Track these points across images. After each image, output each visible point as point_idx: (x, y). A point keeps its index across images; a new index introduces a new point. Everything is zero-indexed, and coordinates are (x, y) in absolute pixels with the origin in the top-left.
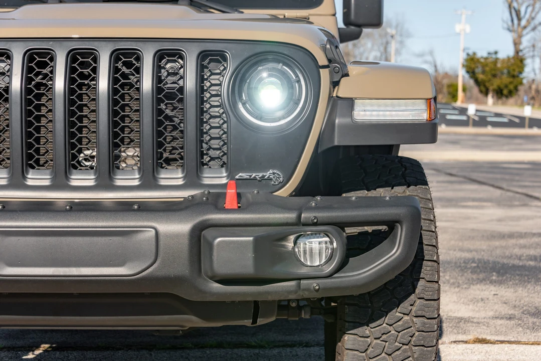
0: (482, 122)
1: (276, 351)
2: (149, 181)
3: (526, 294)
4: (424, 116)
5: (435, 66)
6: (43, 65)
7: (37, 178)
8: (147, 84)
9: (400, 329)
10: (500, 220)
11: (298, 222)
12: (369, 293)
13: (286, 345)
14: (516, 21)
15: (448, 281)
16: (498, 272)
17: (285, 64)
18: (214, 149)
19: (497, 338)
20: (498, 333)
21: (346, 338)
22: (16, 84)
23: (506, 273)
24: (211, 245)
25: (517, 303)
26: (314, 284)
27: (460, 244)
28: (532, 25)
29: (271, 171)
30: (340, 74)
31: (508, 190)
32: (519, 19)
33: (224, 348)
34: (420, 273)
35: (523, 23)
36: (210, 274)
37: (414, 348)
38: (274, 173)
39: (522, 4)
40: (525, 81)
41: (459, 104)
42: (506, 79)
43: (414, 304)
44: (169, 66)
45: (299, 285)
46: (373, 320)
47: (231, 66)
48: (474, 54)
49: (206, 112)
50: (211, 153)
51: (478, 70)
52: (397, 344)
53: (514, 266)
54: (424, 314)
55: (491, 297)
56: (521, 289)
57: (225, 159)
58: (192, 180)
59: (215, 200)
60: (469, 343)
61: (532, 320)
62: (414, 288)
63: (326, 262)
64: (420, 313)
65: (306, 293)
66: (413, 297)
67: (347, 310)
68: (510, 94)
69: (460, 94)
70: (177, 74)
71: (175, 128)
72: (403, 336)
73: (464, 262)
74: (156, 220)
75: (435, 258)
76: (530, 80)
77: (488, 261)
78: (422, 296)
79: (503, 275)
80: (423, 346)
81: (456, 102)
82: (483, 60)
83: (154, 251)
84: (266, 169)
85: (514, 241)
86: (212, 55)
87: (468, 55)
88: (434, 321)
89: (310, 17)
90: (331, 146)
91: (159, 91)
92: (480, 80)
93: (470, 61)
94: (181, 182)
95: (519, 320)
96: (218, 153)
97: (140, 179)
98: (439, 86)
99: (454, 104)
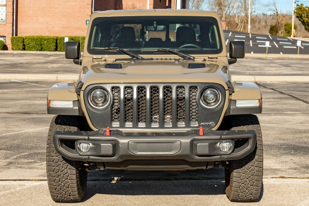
0: (306, 50)
1: (205, 181)
2: (175, 126)
3: (304, 160)
4: (258, 105)
5: (277, 13)
6: (142, 91)
7: (142, 125)
8: (174, 96)
9: (250, 171)
10: (301, 123)
11: (221, 139)
12: (241, 159)
13: (208, 179)
15: (272, 154)
16: (294, 150)
17: (215, 89)
18: (193, 115)
19: (288, 176)
20: (289, 174)
21: (234, 173)
22: (135, 96)
23: (298, 150)
24: (196, 146)
25: (300, 163)
26: (225, 157)
27: (280, 136)
29: (211, 122)
30: (232, 92)
33: (186, 180)
37: (255, 177)
38: (212, 123)
41: (292, 37)
43: (254, 163)
44: (180, 90)
45: (221, 157)
47: (199, 90)
48: (302, 5)
49: (191, 104)
50: (193, 117)
51: (304, 15)
52: (250, 175)
53: (302, 147)
55: (289, 161)
56: (303, 157)
57: (197, 118)
58: (188, 125)
59: (196, 132)
60: (278, 178)
61: (304, 169)
63: (229, 150)
64: (257, 166)
65: (223, 159)
67: (234, 165)
69: (293, 30)
70: (182, 93)
71: (182, 109)
72: (252, 173)
73: (281, 145)
75: (261, 149)
77: (291, 144)
78: (257, 160)
79: (296, 152)
80: (258, 176)
81: (290, 36)
82: (307, 9)
83: (180, 147)
84: (210, 122)
85: (305, 135)
86: (193, 87)
87: (298, 5)
88: (261, 168)
89: (218, 58)
90: (229, 115)
91: (178, 98)
92: (305, 22)
93: (299, 9)
94: (184, 126)
95: (299, 169)
96: (195, 117)
97: (172, 125)
98: (280, 25)
99: (288, 37)
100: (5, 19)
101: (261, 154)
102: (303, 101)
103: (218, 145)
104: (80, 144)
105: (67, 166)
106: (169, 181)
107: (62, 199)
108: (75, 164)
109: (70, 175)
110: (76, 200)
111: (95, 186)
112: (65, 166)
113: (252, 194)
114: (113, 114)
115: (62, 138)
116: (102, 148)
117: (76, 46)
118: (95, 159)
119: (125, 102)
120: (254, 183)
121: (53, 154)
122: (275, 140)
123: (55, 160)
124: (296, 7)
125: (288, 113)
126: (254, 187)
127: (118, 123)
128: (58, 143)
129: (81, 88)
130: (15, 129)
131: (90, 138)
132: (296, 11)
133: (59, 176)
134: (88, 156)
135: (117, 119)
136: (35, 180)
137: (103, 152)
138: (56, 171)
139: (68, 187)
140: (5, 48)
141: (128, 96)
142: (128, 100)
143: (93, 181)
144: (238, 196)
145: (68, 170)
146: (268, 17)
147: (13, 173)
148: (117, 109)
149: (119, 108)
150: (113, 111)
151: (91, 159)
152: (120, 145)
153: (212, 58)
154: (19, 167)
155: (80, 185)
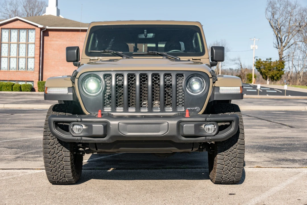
0: (264, 92)
2: (163, 110)
3: (276, 155)
4: (239, 92)
5: (241, 66)
6: (132, 78)
7: (132, 110)
8: (162, 83)
9: (233, 153)
10: (268, 133)
11: (206, 121)
14: (280, 44)
16: (266, 149)
17: (200, 77)
18: (180, 101)
19: (264, 166)
20: (264, 165)
21: (217, 156)
22: (125, 83)
23: (269, 149)
24: (183, 127)
25: (272, 157)
26: (210, 138)
27: (252, 140)
28: (288, 45)
29: (196, 107)
30: (215, 80)
31: (274, 122)
32: (282, 43)
33: (172, 169)
34: (239, 137)
35: (284, 44)
36: (182, 134)
37: (237, 159)
38: (197, 108)
39: (283, 35)
40: (285, 72)
41: (253, 84)
42: (275, 72)
43: (237, 146)
44: (167, 78)
45: (206, 138)
46: (225, 150)
47: (185, 78)
48: (260, 59)
49: (178, 91)
50: (179, 102)
51: (262, 67)
52: (232, 157)
53: (272, 147)
54: (240, 148)
55: (263, 156)
56: (274, 153)
57: (183, 104)
58: (175, 110)
59: (183, 115)
60: (255, 168)
61: (276, 162)
62: (237, 141)
63: (213, 132)
64: (239, 148)
65: (208, 140)
66: (237, 143)
68: (278, 79)
69: (253, 79)
70: (170, 80)
71: (169, 95)
72: (234, 155)
73: (254, 146)
74: (168, 120)
75: (243, 133)
76: (288, 72)
77: (263, 146)
78: (239, 143)
79: (268, 150)
80: (240, 158)
81: (251, 83)
82: (264, 62)
83: (167, 128)
84: (195, 107)
85: (274, 140)
86: (179, 75)
87: (257, 60)
88: (243, 151)
89: (201, 59)
90: (213, 100)
91: (165, 85)
92: (263, 72)
93: (258, 63)
94: (171, 110)
95: (272, 162)
96: (181, 102)
97: (160, 109)
98: (243, 75)
99: (250, 84)
100: (33, 68)
101: (242, 137)
102: (267, 120)
103: (203, 126)
104: (73, 125)
105: (62, 148)
106: (158, 170)
107: (57, 181)
108: (69, 146)
109: (64, 157)
110: (71, 182)
111: (91, 173)
112: (60, 148)
113: (234, 176)
114: (106, 100)
115: (56, 120)
116: (94, 129)
117: (75, 50)
118: (87, 140)
119: (117, 88)
120: (236, 165)
121: (49, 137)
122: (249, 143)
123: (50, 143)
124: (255, 61)
125: (256, 127)
126: (236, 168)
127: (110, 108)
128: (53, 125)
129: (76, 76)
130: (28, 136)
131: (83, 119)
132: (255, 64)
133: (54, 158)
134: (81, 137)
135: (109, 104)
136: (37, 169)
137: (95, 133)
138: (51, 153)
139: (63, 169)
140: (33, 90)
141: (119, 83)
142: (120, 86)
143: (89, 170)
144: (222, 178)
145: (63, 152)
146: (234, 71)
147: (19, 164)
148: (109, 95)
149: (111, 94)
150: (106, 97)
151: (83, 140)
152: (111, 127)
153: (196, 60)
154: (25, 160)
155: (74, 167)
